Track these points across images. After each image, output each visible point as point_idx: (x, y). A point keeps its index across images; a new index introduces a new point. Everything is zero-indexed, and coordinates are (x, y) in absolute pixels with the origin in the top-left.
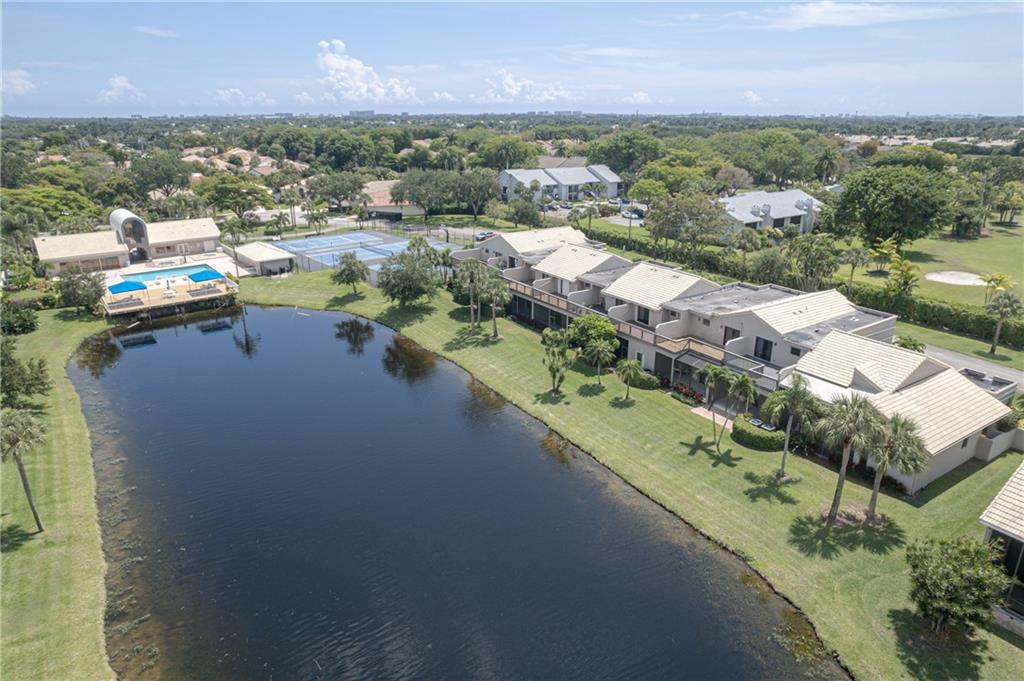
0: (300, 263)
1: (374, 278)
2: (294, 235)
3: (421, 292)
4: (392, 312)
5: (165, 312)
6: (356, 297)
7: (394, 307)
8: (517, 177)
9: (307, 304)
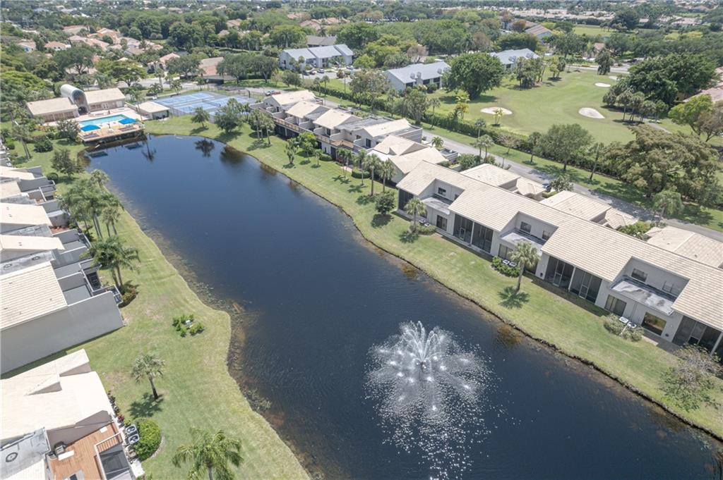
0: (172, 112)
1: (212, 119)
2: (164, 95)
3: (235, 125)
4: (222, 135)
5: (110, 140)
6: (204, 129)
7: (223, 133)
8: (291, 55)
9: (181, 133)
